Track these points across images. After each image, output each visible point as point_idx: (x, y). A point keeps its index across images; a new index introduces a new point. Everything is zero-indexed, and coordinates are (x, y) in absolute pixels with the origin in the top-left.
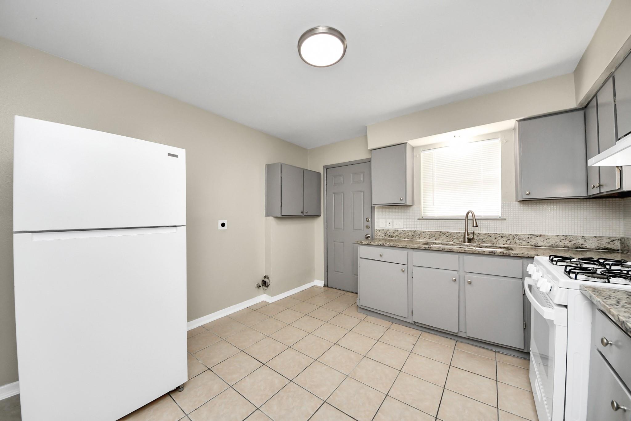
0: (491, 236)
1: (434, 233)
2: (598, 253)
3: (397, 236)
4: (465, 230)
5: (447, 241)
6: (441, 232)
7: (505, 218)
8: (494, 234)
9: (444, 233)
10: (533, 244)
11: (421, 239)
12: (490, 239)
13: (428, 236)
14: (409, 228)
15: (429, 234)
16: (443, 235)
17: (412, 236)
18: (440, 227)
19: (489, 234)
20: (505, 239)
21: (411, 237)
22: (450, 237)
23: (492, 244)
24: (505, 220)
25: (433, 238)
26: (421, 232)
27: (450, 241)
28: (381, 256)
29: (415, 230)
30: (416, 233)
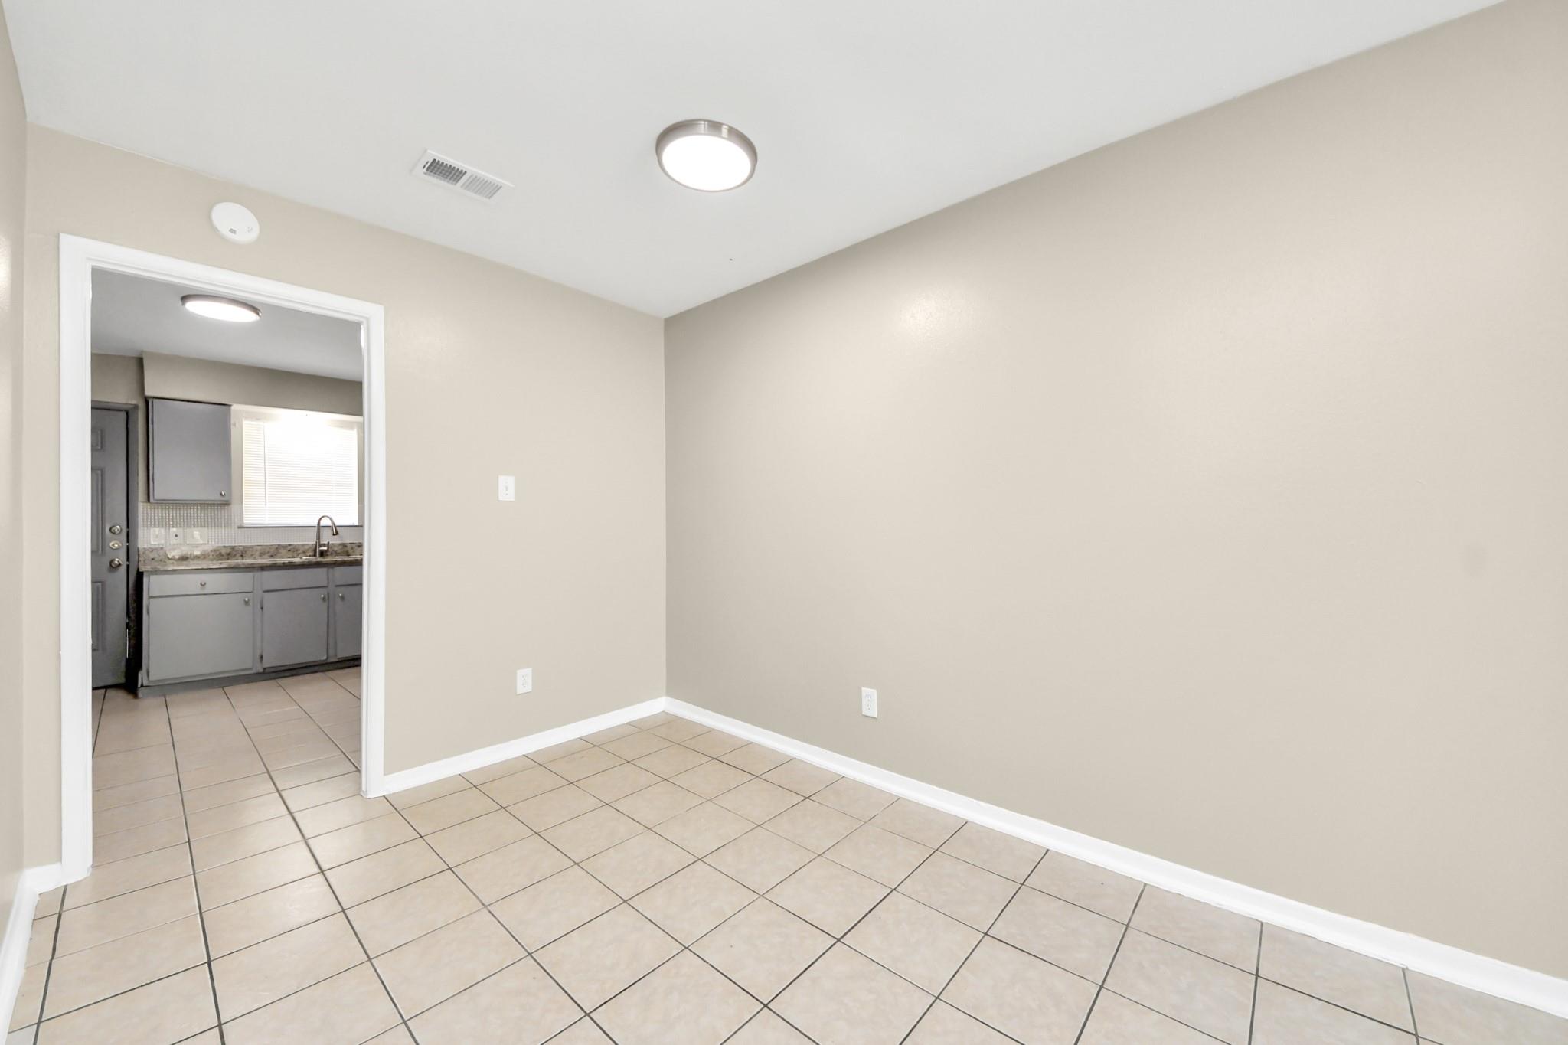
0: (346, 546)
1: (268, 548)
3: (196, 556)
4: (315, 541)
5: (289, 558)
6: (280, 545)
8: (351, 543)
9: (285, 547)
12: (346, 549)
13: (258, 553)
15: (261, 549)
16: (283, 549)
17: (228, 555)
22: (294, 552)
26: (245, 547)
27: (294, 557)
28: (203, 585)
29: (233, 545)
30: (236, 548)
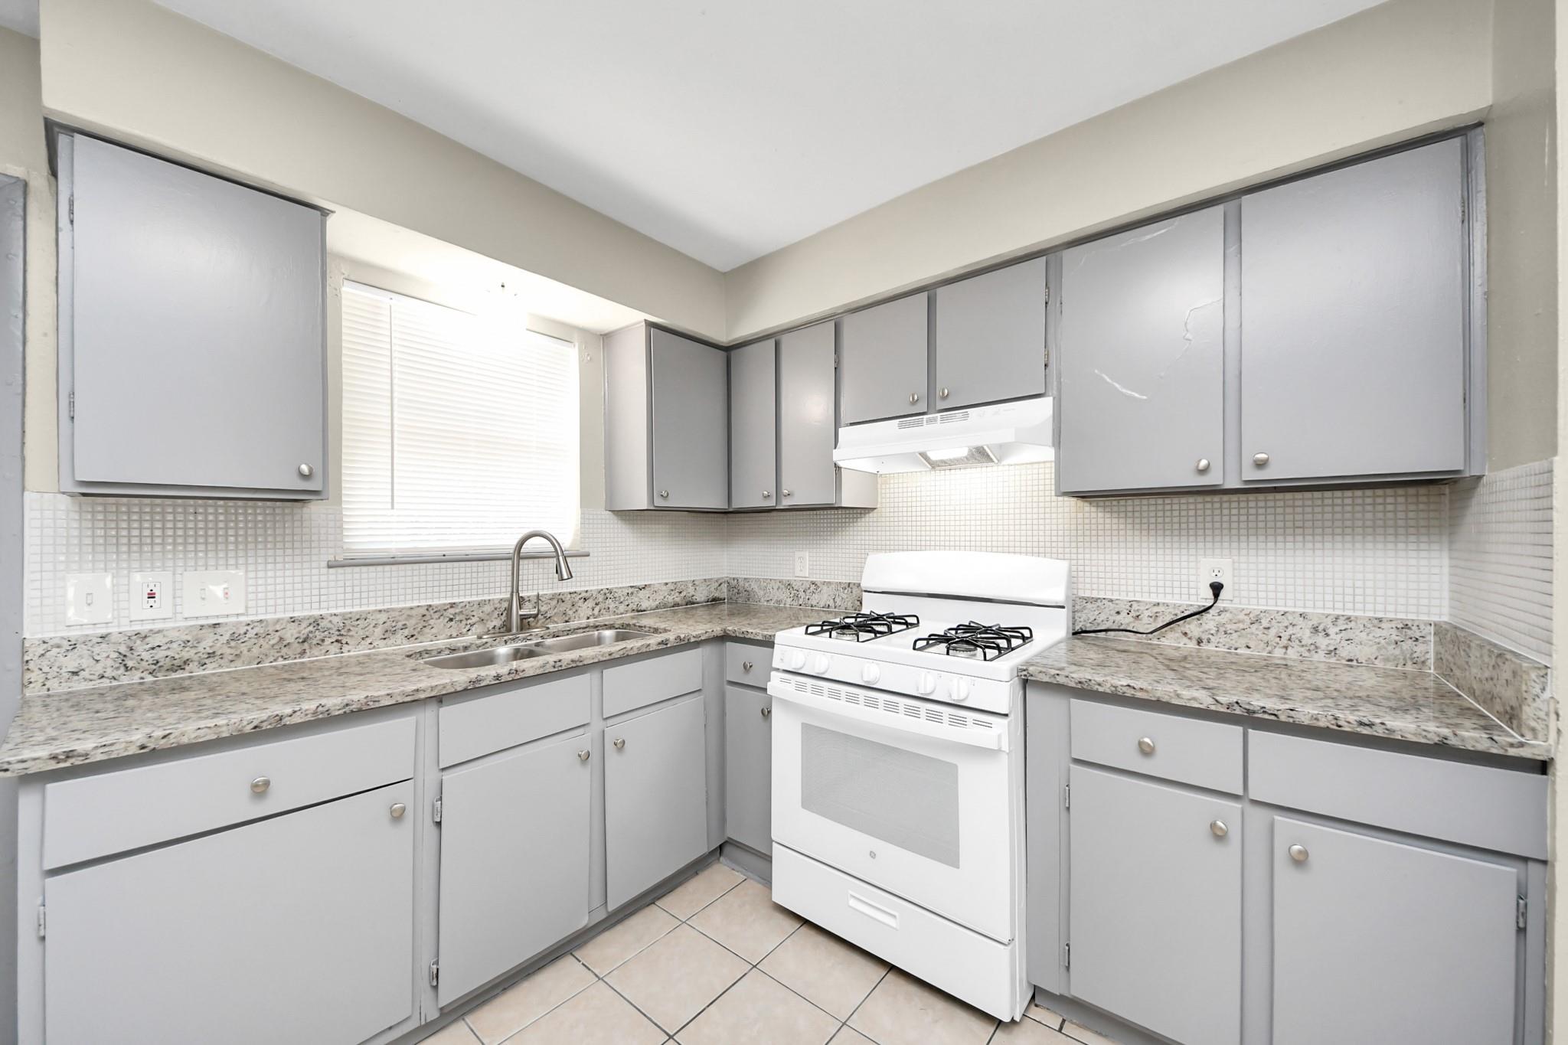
0: (563, 602)
1: (405, 616)
2: (706, 608)
3: (211, 655)
4: (509, 589)
5: (451, 637)
6: (430, 606)
7: (586, 550)
8: (570, 593)
9: (440, 611)
10: (635, 607)
11: (345, 648)
12: (562, 607)
13: (379, 631)
14: (280, 608)
15: (385, 620)
16: (436, 616)
17: (303, 642)
18: (423, 590)
19: (561, 596)
20: (590, 603)
21: (299, 648)
22: (461, 621)
23: (567, 622)
24: (588, 555)
25: (400, 636)
26: (345, 617)
27: (461, 634)
28: (260, 790)
29: (316, 613)
30: (323, 624)
